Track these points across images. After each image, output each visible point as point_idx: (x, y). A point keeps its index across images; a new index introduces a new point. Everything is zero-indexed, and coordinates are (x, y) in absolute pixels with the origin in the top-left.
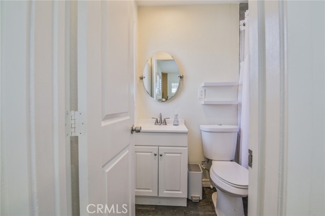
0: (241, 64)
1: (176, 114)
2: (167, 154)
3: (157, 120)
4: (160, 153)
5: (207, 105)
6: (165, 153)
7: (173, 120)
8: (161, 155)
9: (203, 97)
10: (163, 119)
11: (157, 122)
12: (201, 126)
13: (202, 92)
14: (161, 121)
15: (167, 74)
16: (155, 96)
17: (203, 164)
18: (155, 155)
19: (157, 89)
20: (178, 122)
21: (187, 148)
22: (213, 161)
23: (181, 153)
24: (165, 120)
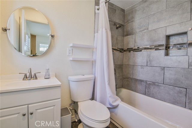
0: (95, 34)
1: (47, 68)
2: (38, 111)
3: (26, 75)
4: (30, 111)
5: (74, 61)
6: (36, 110)
7: (45, 74)
8: (32, 114)
9: (71, 54)
10: (33, 74)
11: (26, 77)
12: (69, 77)
13: (70, 51)
14: (30, 76)
15: (35, 36)
16: (23, 51)
17: (70, 106)
18: (24, 115)
19: (26, 46)
20: (49, 75)
21: (60, 99)
22: (79, 103)
23: (54, 106)
24: (35, 75)
